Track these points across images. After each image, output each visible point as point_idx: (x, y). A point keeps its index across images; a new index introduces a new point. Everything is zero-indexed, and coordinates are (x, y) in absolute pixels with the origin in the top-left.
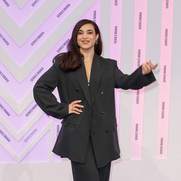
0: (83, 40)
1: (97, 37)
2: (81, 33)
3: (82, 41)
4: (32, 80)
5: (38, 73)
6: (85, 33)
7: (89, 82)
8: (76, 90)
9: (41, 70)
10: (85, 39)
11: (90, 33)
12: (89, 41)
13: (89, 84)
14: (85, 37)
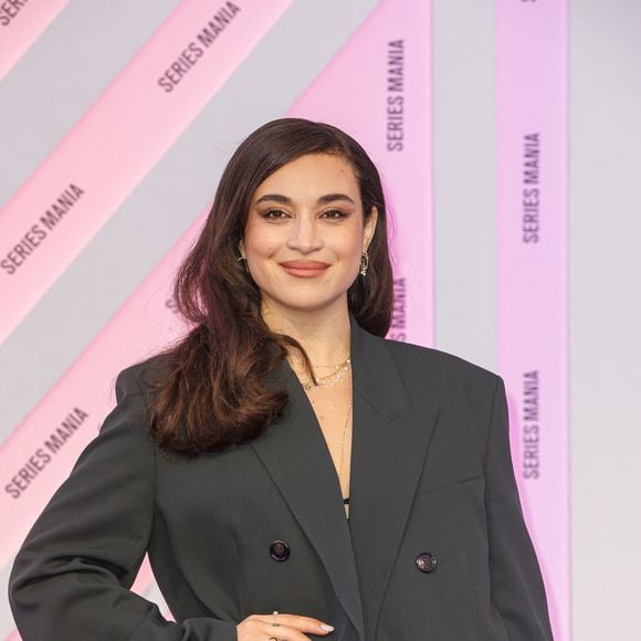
0: (292, 256)
1: (369, 232)
2: (277, 214)
3: (284, 265)
4: (16, 488)
5: (54, 444)
6: (305, 215)
7: (345, 494)
8: (272, 550)
9: (71, 425)
10: (306, 253)
11: (331, 211)
12: (326, 266)
13: (347, 507)
14: (306, 244)
